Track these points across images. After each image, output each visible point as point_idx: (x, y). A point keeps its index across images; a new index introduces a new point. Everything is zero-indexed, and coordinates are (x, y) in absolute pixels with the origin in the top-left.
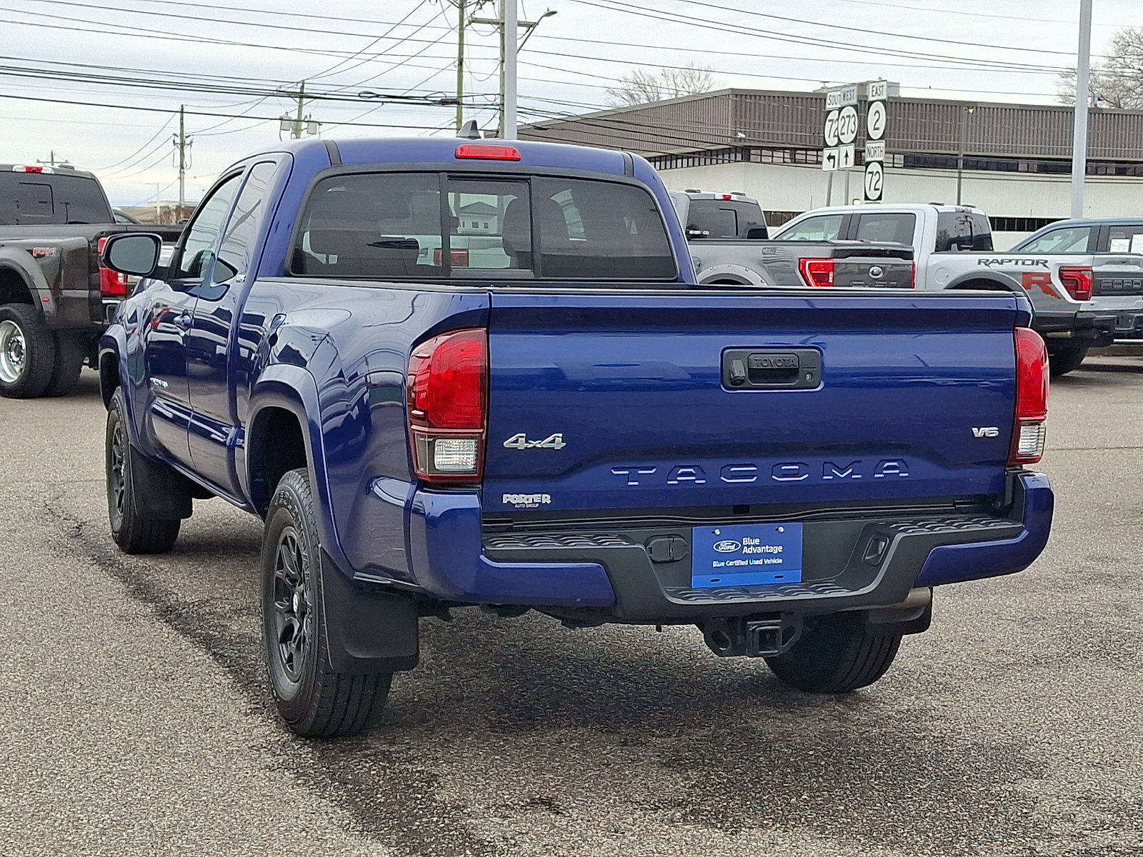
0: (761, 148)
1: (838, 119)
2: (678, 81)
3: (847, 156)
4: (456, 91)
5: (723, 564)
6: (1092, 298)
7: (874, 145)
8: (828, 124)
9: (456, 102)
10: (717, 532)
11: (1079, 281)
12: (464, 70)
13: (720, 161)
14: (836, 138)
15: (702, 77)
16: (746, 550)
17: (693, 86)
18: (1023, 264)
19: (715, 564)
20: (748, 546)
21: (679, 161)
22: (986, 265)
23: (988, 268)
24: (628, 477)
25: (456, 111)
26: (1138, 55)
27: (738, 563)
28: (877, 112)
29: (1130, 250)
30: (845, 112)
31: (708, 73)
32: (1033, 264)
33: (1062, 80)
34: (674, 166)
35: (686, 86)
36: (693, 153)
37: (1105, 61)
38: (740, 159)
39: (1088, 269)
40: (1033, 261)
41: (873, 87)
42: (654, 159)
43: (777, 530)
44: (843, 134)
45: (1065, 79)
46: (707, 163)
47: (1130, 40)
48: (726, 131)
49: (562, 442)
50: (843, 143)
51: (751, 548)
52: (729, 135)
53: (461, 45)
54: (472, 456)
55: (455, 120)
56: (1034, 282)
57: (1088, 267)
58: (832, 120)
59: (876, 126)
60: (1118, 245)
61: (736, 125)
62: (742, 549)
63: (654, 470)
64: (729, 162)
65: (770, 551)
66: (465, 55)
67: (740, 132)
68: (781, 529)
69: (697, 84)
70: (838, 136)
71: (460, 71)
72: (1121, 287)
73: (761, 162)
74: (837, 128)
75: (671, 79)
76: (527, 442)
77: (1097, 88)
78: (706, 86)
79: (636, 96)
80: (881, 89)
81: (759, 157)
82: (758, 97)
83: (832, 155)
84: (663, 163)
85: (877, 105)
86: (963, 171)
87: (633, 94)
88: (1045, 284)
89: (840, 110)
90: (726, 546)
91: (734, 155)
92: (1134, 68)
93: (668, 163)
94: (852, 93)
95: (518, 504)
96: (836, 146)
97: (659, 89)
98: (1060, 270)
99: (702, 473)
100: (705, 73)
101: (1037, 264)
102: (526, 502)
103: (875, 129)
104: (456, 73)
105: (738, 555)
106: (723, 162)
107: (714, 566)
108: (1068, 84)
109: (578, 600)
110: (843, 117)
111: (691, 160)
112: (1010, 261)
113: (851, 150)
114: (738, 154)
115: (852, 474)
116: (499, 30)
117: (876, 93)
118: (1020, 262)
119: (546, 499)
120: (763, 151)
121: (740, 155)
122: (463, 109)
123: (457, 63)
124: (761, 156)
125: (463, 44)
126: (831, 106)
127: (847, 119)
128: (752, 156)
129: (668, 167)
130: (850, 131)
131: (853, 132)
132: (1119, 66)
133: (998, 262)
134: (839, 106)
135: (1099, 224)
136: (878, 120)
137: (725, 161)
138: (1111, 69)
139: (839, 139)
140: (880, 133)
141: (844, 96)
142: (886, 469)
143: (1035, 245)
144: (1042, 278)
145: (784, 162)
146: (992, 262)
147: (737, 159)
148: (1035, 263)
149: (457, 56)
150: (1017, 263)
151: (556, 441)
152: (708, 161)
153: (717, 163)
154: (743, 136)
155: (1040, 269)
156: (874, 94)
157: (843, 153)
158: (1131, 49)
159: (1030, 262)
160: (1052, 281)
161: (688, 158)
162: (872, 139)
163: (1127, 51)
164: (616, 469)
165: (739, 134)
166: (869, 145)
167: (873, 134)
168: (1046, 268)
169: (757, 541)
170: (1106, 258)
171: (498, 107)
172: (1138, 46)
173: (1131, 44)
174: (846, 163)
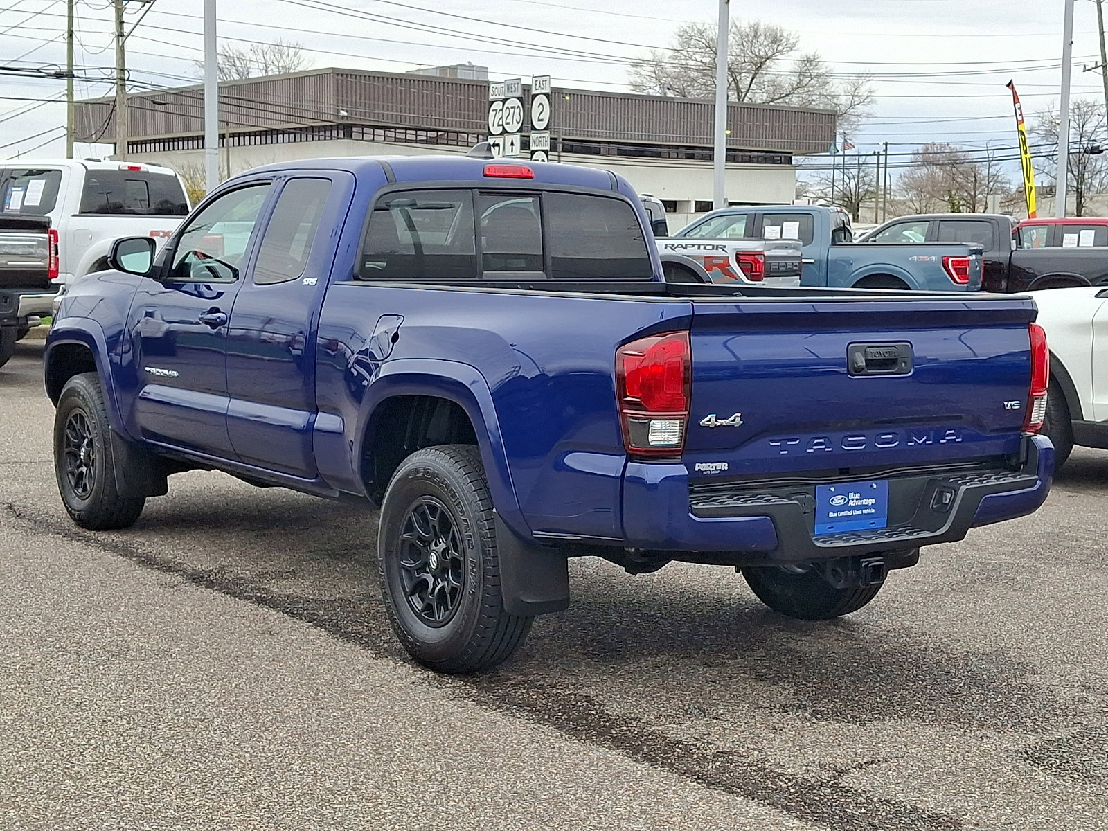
0: (363, 126)
1: (502, 110)
2: (268, 57)
3: (512, 144)
4: (66, 63)
5: (835, 515)
6: (764, 278)
7: (539, 135)
8: (492, 114)
9: (70, 75)
10: (833, 489)
11: (754, 264)
12: (74, 42)
13: (322, 138)
14: (501, 127)
15: (291, 54)
16: (851, 503)
17: (282, 61)
18: (705, 248)
19: (831, 515)
20: (853, 500)
21: (280, 136)
22: (672, 249)
23: (673, 251)
24: (780, 448)
25: (66, 84)
26: (700, 49)
27: (846, 513)
28: (541, 104)
29: (781, 236)
30: (509, 103)
31: (298, 50)
32: (713, 249)
33: (633, 69)
34: (275, 141)
35: (276, 63)
36: (295, 129)
37: (671, 53)
38: (342, 136)
39: (760, 253)
40: (713, 246)
41: (536, 81)
42: (253, 134)
43: (871, 486)
44: (508, 123)
45: (635, 69)
46: (308, 139)
47: (693, 34)
48: (329, 109)
49: (741, 420)
50: (507, 132)
51: (855, 501)
52: (332, 113)
53: (71, 17)
54: (677, 433)
55: (66, 92)
56: (715, 265)
57: (761, 251)
58: (495, 110)
59: (540, 118)
60: (771, 231)
61: (338, 103)
62: (848, 502)
63: (798, 441)
64: (331, 139)
65: (867, 503)
66: (75, 28)
67: (343, 110)
68: (875, 486)
69: (287, 60)
70: (503, 125)
71: (70, 44)
72: (784, 269)
73: (363, 140)
74: (501, 118)
75: (261, 54)
76: (716, 421)
77: (665, 77)
78: (295, 63)
79: (226, 70)
80: (544, 83)
81: (361, 135)
82: (363, 77)
83: (496, 143)
84: (263, 138)
85: (541, 98)
86: (562, 154)
87: (223, 68)
88: (724, 267)
89: (504, 101)
90: (838, 500)
91: (336, 132)
92: (696, 60)
93: (269, 137)
94: (516, 86)
95: (706, 471)
96: (500, 134)
97: (248, 62)
98: (737, 255)
99: (829, 442)
100: (294, 50)
101: (717, 249)
102: (711, 469)
103: (540, 120)
104: (66, 45)
105: (846, 507)
106: (325, 139)
107: (830, 516)
108: (637, 73)
109: (753, 546)
110: (507, 108)
111: (292, 136)
112: (693, 246)
113: (517, 139)
114: (340, 131)
115: (925, 441)
116: (114, 5)
117: (540, 87)
118: (702, 247)
119: (725, 466)
120: (365, 129)
121: (342, 132)
122: (74, 81)
123: (66, 35)
124: (363, 133)
125: (73, 17)
126: (494, 97)
127: (512, 110)
128: (353, 134)
129: (269, 141)
130: (515, 121)
131: (518, 123)
132: (683, 57)
133: (682, 247)
134: (503, 97)
135: (754, 212)
136: (541, 113)
137: (327, 138)
138: (676, 61)
139: (504, 128)
140: (543, 124)
141: (508, 88)
142: (948, 436)
143: (699, 230)
144: (722, 262)
145: (384, 140)
146: (677, 247)
147: (339, 136)
148: (715, 247)
149: (66, 29)
150: (699, 248)
151: (735, 419)
152: (310, 137)
153: (319, 139)
154: (346, 114)
155: (719, 253)
156: (537, 87)
157: (509, 142)
158: (693, 42)
159: (711, 247)
160: (731, 264)
161: (289, 134)
162: (536, 130)
163: (690, 44)
164: (772, 441)
165: (342, 112)
166: (533, 135)
167: (536, 124)
168: (724, 252)
169: (858, 496)
170: (773, 244)
171: (114, 81)
172: (700, 39)
173: (694, 37)
174: (512, 151)
